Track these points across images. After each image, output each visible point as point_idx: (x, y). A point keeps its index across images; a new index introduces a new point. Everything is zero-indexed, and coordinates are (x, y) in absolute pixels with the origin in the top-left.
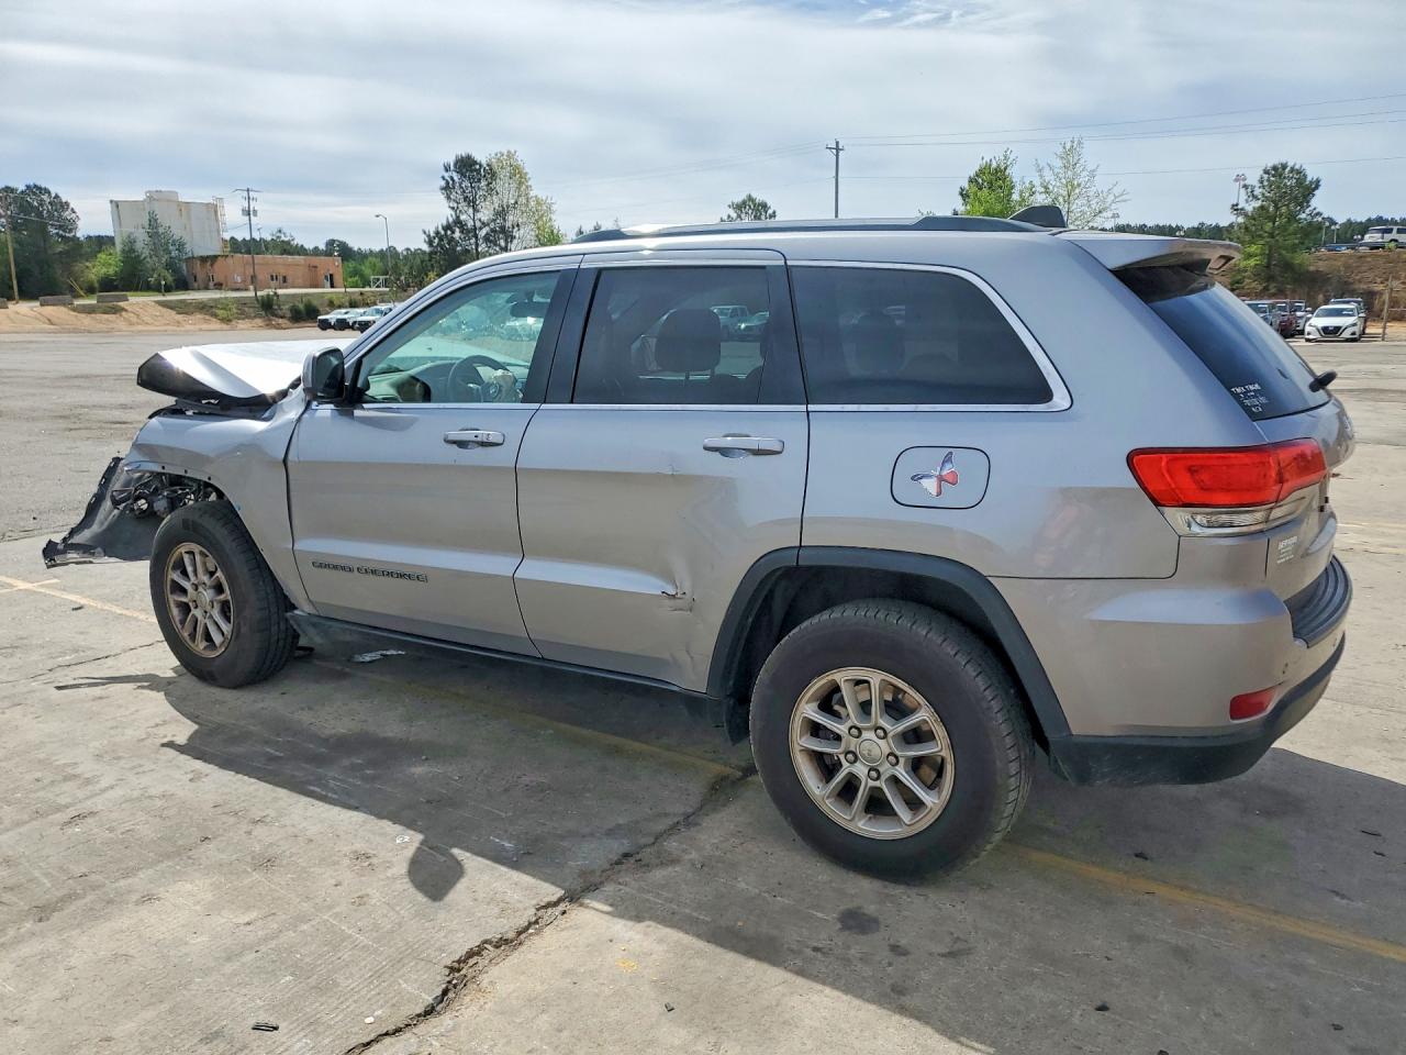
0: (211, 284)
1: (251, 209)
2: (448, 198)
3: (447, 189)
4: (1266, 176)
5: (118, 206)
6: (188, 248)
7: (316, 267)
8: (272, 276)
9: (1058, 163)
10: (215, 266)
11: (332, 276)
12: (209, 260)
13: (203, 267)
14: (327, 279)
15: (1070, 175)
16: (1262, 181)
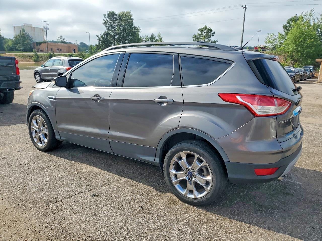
0: (39, 50)
1: (47, 27)
2: (106, 26)
3: (105, 23)
5: (15, 27)
6: (34, 40)
7: (70, 47)
8: (57, 49)
10: (41, 45)
11: (75, 50)
12: (39, 44)
13: (37, 45)
14: (73, 51)
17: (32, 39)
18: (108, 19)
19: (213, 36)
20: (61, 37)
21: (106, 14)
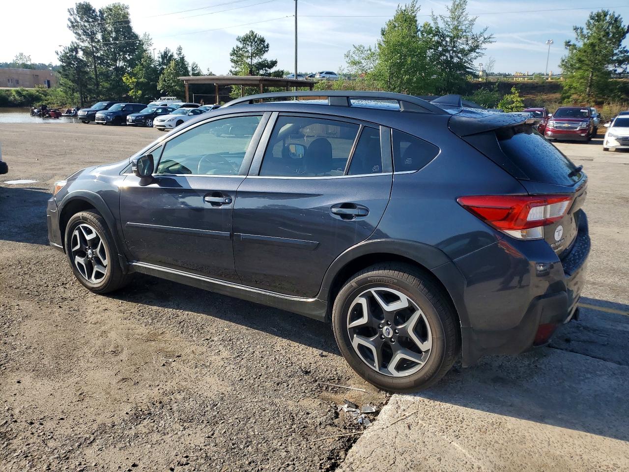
2: (75, 33)
3: (74, 26)
4: (592, 21)
7: (37, 76)
8: (9, 80)
9: (448, 14)
11: (48, 82)
14: (45, 83)
15: (456, 23)
16: (589, 24)
18: (78, 19)
19: (267, 51)
20: (21, 54)
21: (73, 9)
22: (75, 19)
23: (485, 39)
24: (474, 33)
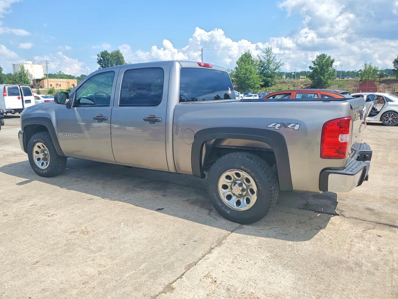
0: (40, 86)
1: (48, 66)
2: (100, 64)
3: (100, 62)
5: (14, 65)
6: (33, 77)
7: (69, 82)
8: (57, 85)
9: (265, 55)
10: (40, 82)
11: (74, 85)
12: (38, 80)
13: (37, 82)
14: (72, 86)
15: (268, 58)
16: (317, 60)
17: (32, 76)
18: (102, 59)
20: (60, 72)
21: (99, 54)
22: (100, 59)
23: (281, 64)
24: (276, 62)
